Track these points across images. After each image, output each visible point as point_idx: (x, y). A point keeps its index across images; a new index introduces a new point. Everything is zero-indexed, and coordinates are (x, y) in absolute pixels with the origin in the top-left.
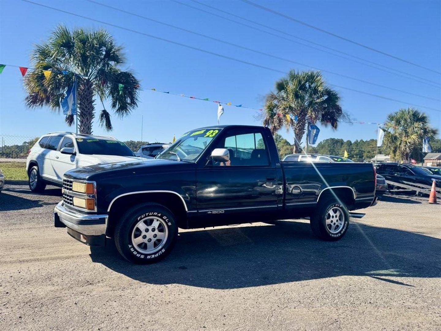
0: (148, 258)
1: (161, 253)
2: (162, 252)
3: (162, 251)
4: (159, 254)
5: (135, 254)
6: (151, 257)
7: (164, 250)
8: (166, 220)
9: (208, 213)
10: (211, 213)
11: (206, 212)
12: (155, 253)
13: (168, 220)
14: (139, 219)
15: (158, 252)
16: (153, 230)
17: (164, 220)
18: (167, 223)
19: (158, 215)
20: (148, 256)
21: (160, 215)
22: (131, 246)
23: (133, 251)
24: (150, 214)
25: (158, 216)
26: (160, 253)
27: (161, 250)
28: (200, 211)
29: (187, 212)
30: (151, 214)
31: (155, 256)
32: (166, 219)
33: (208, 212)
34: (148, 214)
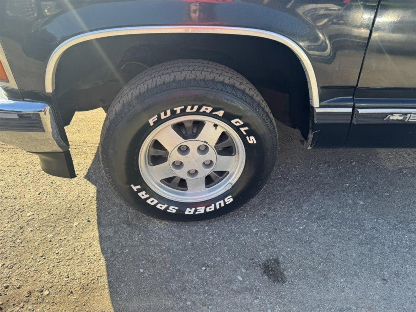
0: (187, 213)
1: (223, 205)
2: (225, 202)
3: (226, 200)
4: (218, 207)
5: (152, 204)
6: (196, 211)
7: (231, 200)
8: (242, 129)
9: (391, 118)
10: (401, 118)
11: (387, 114)
12: (206, 203)
13: (247, 128)
14: (151, 122)
15: (214, 201)
16: (203, 150)
17: (237, 129)
18: (243, 138)
19: (217, 113)
20: (188, 209)
21: (221, 113)
22: (139, 187)
23: (148, 198)
24: (188, 110)
25: (217, 115)
26: (220, 204)
27: (222, 197)
28: (361, 111)
29: (318, 110)
30: (192, 109)
31: (205, 209)
32: (242, 126)
33: (392, 114)
34: (181, 110)
